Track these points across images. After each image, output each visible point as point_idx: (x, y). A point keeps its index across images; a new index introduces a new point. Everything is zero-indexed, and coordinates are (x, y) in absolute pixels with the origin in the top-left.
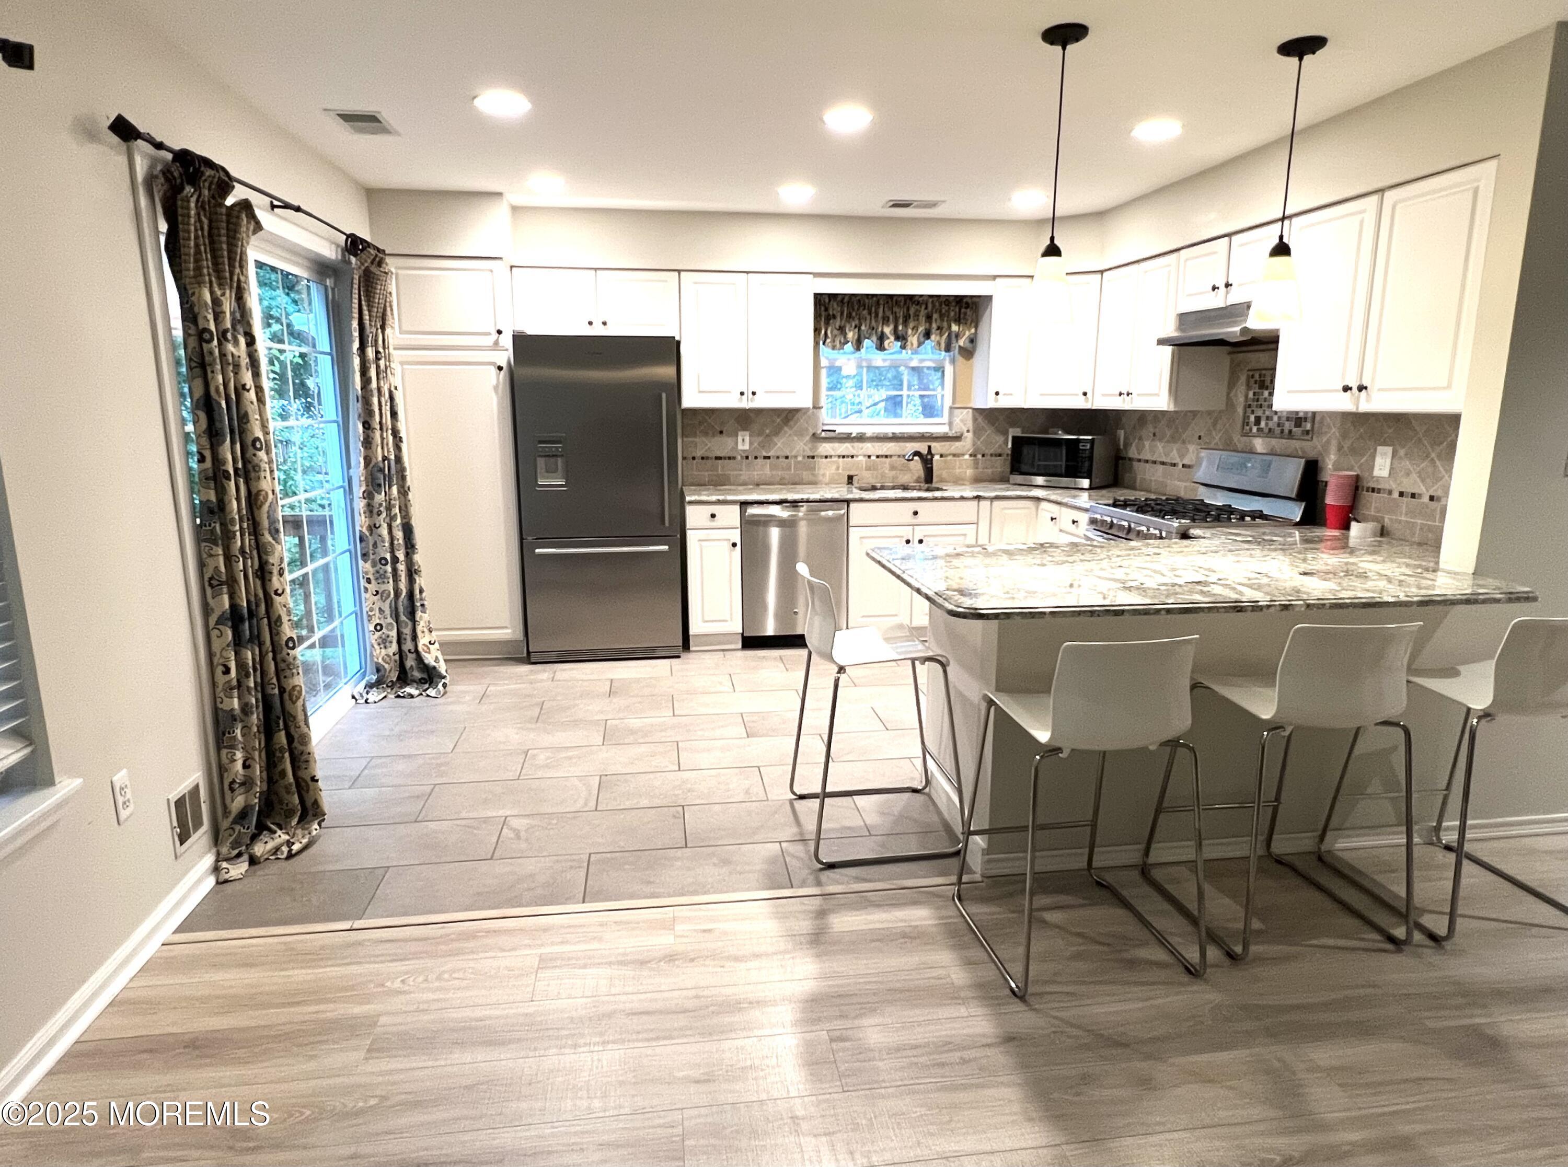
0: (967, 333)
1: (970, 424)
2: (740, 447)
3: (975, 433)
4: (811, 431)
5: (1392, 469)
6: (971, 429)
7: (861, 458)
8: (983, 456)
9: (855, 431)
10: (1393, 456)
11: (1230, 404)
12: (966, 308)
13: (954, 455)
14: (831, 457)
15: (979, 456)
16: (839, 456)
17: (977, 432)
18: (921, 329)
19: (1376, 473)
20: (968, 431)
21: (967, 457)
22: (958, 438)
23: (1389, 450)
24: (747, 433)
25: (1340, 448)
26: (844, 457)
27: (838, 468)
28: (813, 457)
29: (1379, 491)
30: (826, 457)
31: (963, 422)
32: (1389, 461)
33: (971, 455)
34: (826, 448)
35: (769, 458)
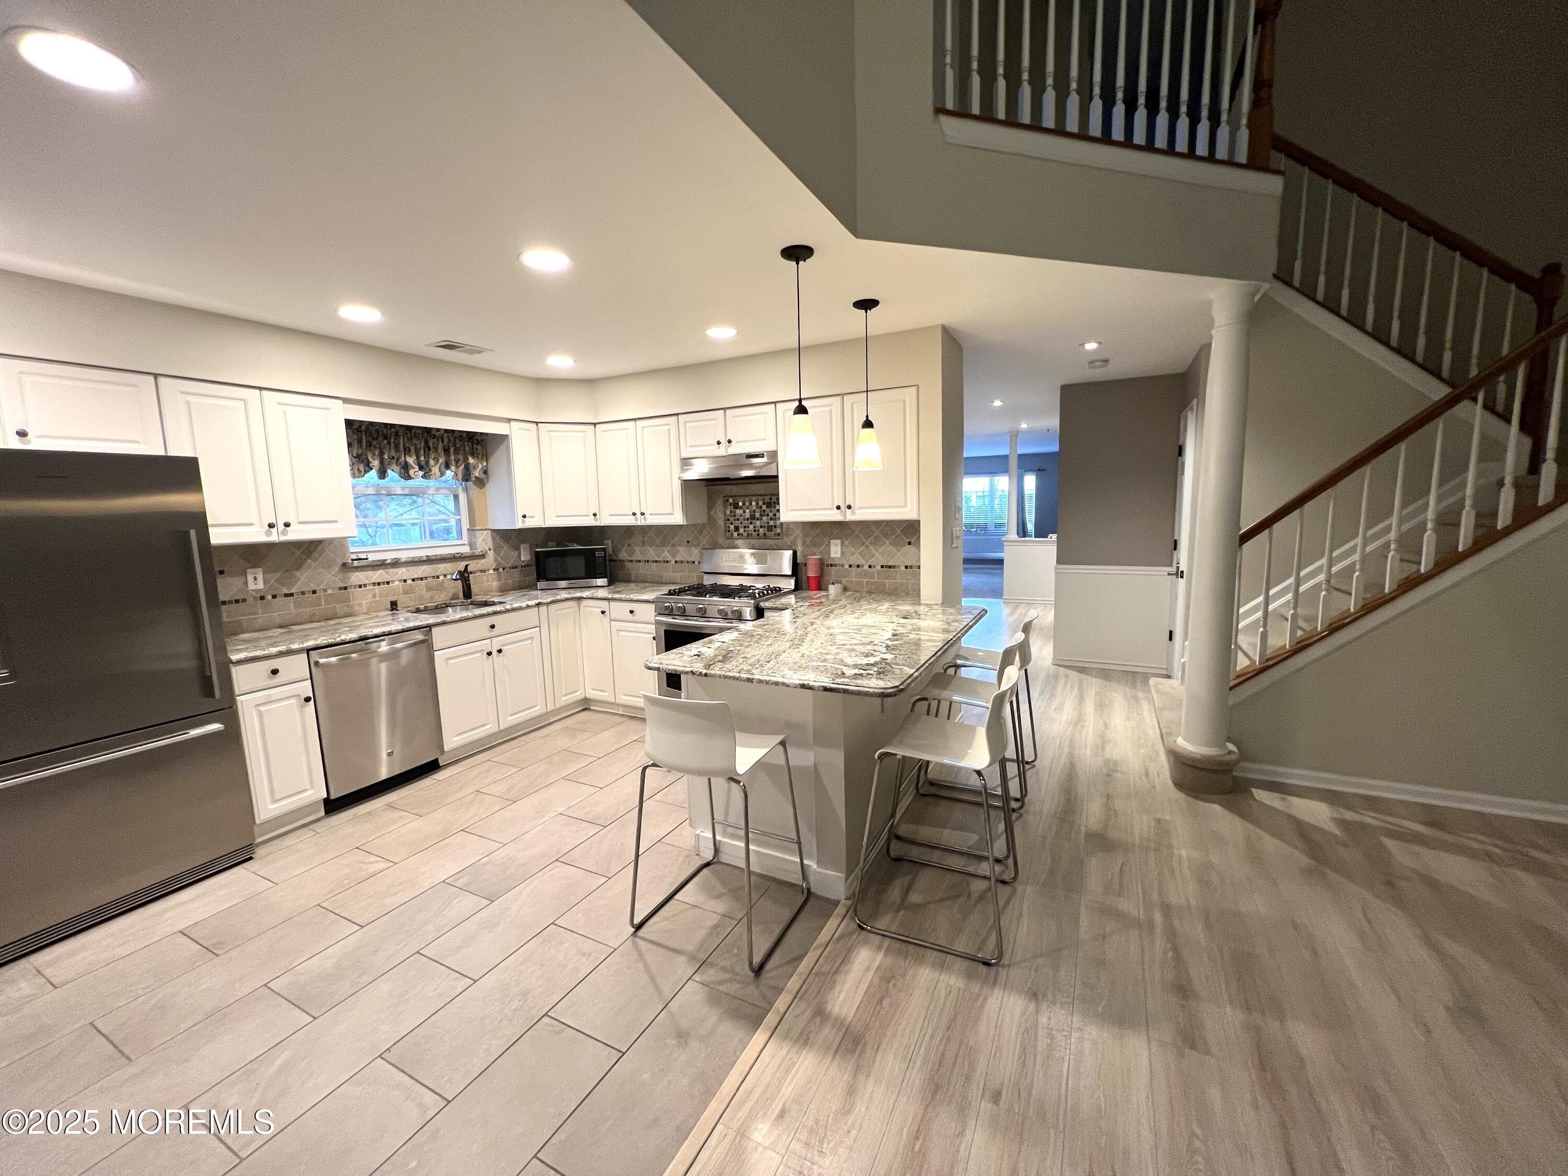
0: (480, 466)
1: (490, 544)
2: (252, 586)
3: (495, 551)
4: (340, 562)
5: (842, 552)
6: (491, 547)
7: (396, 583)
8: (504, 569)
9: (389, 557)
10: (842, 546)
11: (711, 520)
12: (477, 444)
13: (481, 571)
14: (365, 586)
15: (501, 570)
16: (374, 584)
17: (497, 549)
18: (441, 460)
19: (833, 555)
20: (490, 549)
21: (491, 571)
22: (482, 556)
23: (839, 541)
24: (260, 570)
25: (804, 543)
26: (379, 584)
27: (374, 596)
28: (346, 588)
29: (835, 565)
30: (360, 586)
31: (484, 542)
32: (839, 548)
33: (494, 570)
34: (357, 577)
35: (292, 595)
